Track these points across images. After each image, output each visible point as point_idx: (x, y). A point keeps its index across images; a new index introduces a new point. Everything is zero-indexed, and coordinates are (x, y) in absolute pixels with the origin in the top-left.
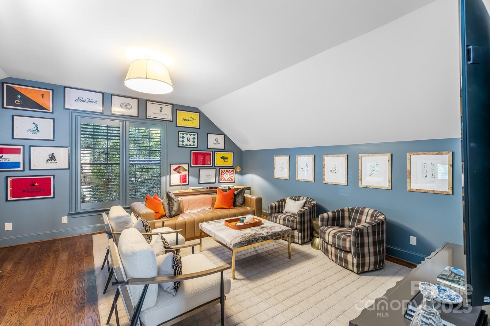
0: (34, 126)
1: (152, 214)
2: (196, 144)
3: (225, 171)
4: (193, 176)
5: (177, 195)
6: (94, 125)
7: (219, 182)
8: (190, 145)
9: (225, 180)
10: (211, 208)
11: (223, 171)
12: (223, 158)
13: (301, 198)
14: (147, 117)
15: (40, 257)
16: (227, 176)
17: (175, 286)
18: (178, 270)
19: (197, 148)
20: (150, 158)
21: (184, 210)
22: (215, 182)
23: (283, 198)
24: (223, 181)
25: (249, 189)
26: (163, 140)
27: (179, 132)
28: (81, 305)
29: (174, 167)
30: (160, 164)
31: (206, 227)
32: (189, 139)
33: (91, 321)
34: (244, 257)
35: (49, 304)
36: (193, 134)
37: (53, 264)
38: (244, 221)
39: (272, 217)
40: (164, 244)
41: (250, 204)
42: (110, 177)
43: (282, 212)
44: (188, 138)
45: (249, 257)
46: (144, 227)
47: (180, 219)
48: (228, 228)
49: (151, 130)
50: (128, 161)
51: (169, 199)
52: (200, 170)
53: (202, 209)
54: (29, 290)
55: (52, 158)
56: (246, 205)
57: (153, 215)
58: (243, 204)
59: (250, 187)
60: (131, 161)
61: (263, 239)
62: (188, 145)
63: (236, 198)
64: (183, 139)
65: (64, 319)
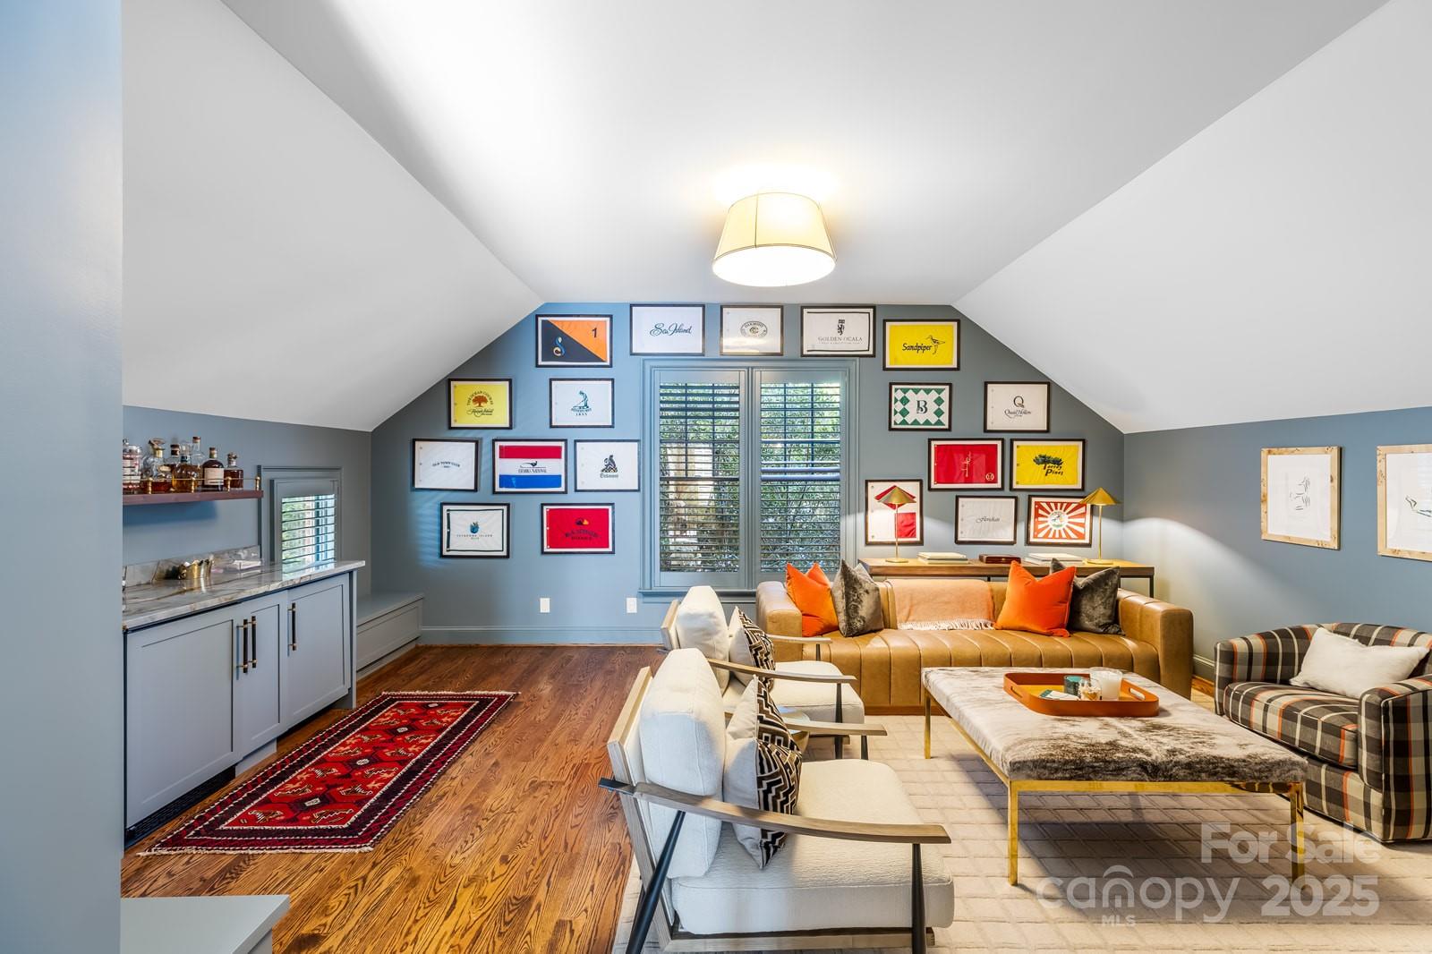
0: (582, 397)
1: (795, 618)
2: (945, 419)
3: (1052, 505)
4: (938, 517)
5: (876, 573)
6: (686, 387)
7: (1028, 543)
8: (927, 422)
9: (1051, 536)
10: (986, 626)
11: (1045, 505)
12: (1043, 460)
13: (1404, 636)
14: (805, 352)
15: (581, 679)
16: (1058, 522)
17: (764, 841)
18: (777, 796)
19: (949, 429)
20: (813, 465)
21: (898, 618)
22: (1012, 540)
23: (1295, 624)
24: (1044, 537)
25: (1147, 573)
26: (848, 411)
27: (891, 384)
28: (612, 811)
29: (876, 489)
30: (838, 480)
31: (940, 682)
32: (922, 404)
33: (617, 855)
34: (1080, 818)
35: (563, 787)
36: (935, 390)
37: (596, 700)
38: (1081, 689)
39: (1228, 694)
40: (761, 710)
41: (1141, 632)
42: (727, 514)
43: (1285, 682)
44: (918, 402)
45: (1097, 824)
46: (751, 651)
47: (876, 646)
48: (1011, 702)
49: (815, 385)
50: (758, 472)
51: (850, 582)
52: (960, 500)
53: (956, 623)
54: (545, 744)
55: (610, 466)
56: (1123, 633)
57: (798, 623)
58: (1110, 624)
59: (1153, 568)
60: (764, 472)
61: (1147, 772)
62: (919, 424)
63: (1080, 601)
64: (906, 407)
65: (576, 830)
